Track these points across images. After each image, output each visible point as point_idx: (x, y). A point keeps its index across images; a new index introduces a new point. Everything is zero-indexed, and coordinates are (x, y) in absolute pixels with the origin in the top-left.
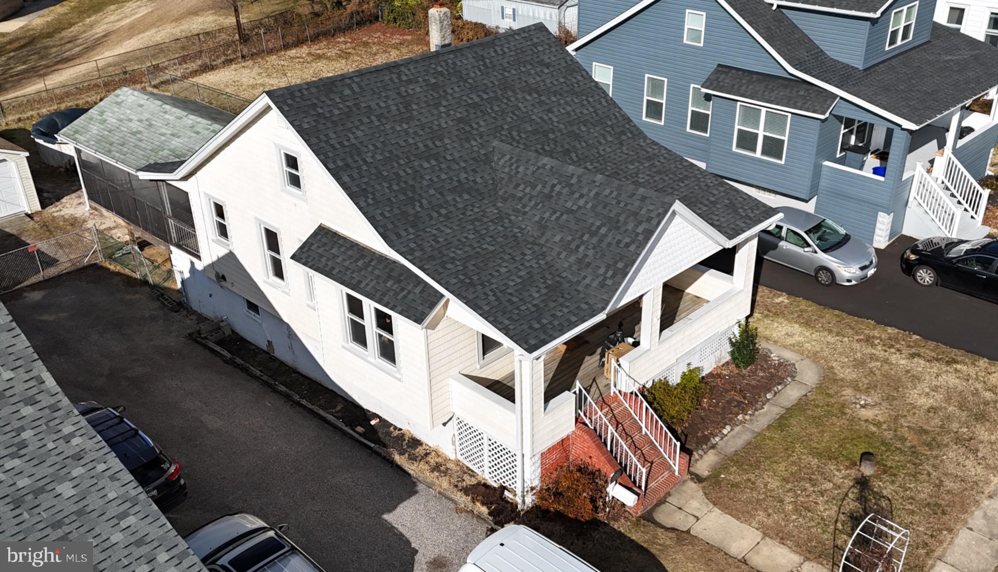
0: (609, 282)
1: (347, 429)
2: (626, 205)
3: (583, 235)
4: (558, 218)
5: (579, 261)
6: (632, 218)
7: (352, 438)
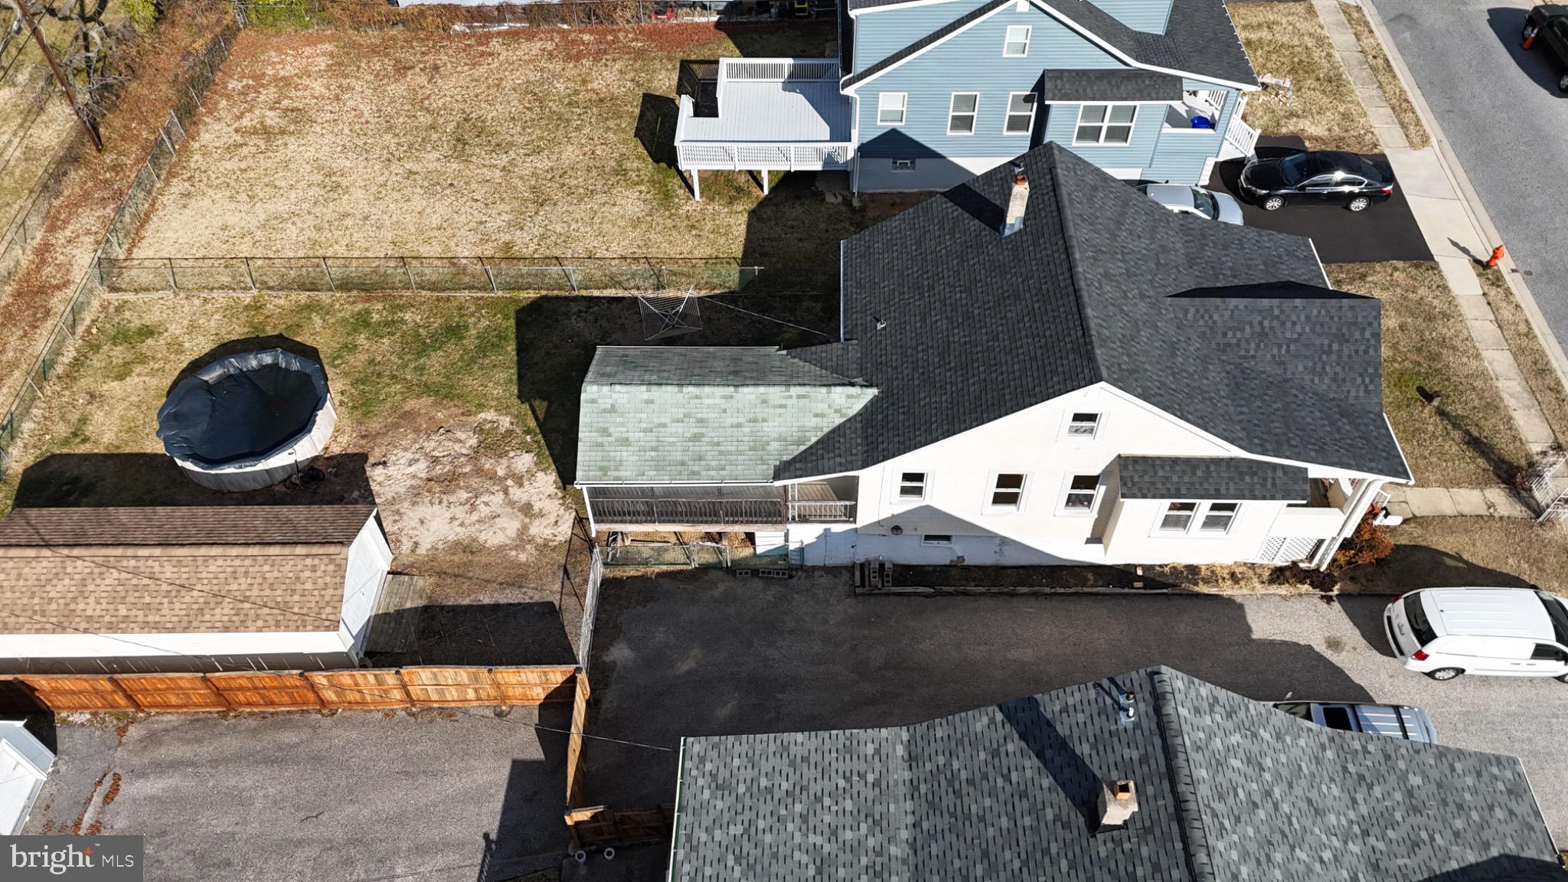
0: (1371, 387)
1: (1126, 590)
2: (1340, 318)
3: (1320, 358)
4: (1288, 351)
5: (1334, 380)
6: (1353, 328)
7: (1135, 595)
